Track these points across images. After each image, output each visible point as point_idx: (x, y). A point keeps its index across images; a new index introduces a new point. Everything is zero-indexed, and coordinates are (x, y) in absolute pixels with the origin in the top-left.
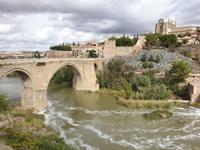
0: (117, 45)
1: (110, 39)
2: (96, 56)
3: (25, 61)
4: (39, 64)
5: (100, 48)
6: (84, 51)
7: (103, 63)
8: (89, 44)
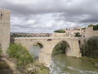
0: (94, 29)
1: (89, 26)
2: (80, 36)
3: (42, 38)
4: (48, 40)
5: (83, 31)
6: (72, 33)
7: (85, 40)
8: (75, 29)
